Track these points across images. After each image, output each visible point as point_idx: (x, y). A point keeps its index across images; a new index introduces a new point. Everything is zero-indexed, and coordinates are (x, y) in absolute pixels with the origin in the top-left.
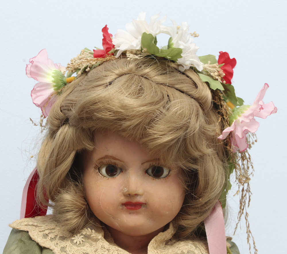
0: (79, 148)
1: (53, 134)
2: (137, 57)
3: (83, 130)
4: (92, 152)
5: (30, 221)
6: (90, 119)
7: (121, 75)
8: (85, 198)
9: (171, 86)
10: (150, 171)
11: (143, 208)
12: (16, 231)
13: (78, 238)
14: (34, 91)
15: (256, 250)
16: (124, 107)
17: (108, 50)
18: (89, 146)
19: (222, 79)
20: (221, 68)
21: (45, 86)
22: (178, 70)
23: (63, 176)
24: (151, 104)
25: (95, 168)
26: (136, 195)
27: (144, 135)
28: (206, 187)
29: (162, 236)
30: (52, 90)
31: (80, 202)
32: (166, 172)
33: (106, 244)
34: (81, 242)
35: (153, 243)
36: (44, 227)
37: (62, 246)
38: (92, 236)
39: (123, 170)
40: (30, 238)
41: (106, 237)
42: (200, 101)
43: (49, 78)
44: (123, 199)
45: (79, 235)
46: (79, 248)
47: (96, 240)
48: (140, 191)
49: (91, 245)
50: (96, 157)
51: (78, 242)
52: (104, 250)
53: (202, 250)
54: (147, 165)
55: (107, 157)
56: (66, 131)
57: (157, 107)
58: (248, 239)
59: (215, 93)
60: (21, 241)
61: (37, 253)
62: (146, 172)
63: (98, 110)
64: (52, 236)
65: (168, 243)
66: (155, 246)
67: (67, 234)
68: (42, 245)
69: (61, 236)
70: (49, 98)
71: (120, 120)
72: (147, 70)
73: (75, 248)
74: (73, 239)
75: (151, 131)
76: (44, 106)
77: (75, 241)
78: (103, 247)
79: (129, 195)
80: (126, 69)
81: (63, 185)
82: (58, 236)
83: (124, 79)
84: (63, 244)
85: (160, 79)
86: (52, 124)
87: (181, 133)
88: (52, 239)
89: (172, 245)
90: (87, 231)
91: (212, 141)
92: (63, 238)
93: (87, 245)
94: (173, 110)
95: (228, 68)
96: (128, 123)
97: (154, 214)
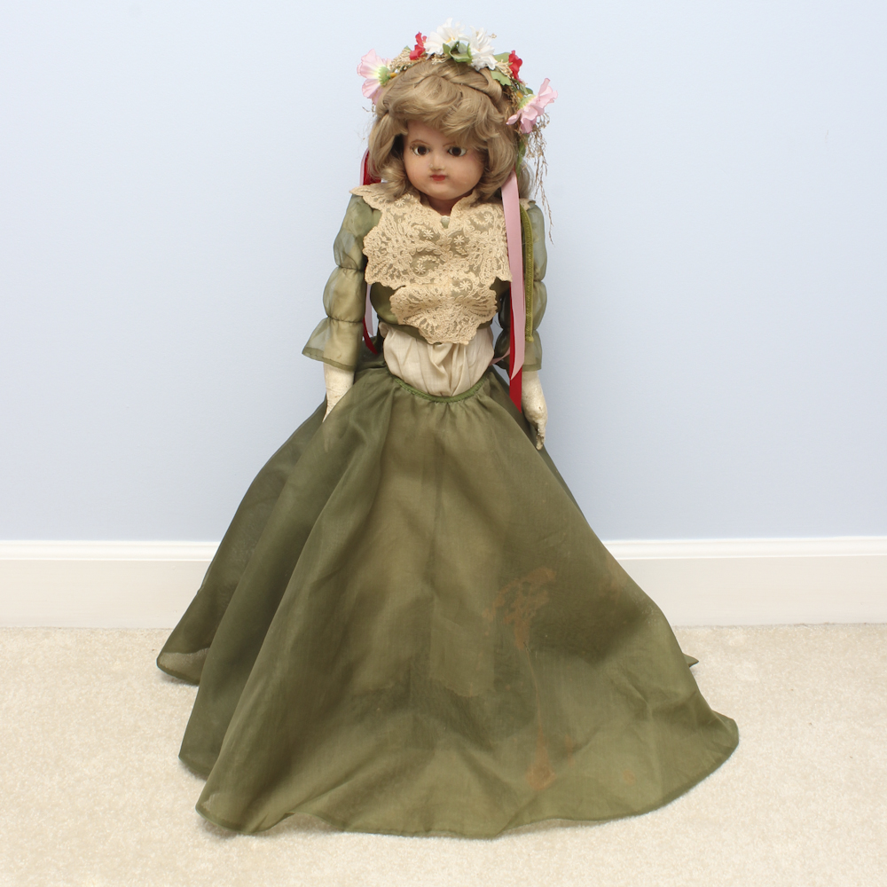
0: (397, 133)
1: (379, 120)
2: (440, 61)
3: (399, 120)
4: (407, 136)
5: (367, 188)
6: (402, 113)
7: (426, 77)
8: (404, 171)
9: (465, 85)
10: (451, 151)
11: (446, 180)
12: (354, 196)
13: (400, 202)
14: (364, 86)
16: (425, 106)
17: (420, 53)
18: (405, 132)
19: (511, 76)
20: (510, 67)
21: (374, 81)
22: (473, 70)
23: (386, 155)
25: (411, 148)
26: (440, 170)
28: (495, 163)
29: (464, 200)
30: (379, 84)
31: (399, 175)
32: (463, 152)
33: (420, 206)
34: (402, 205)
36: (375, 192)
37: (388, 208)
39: (430, 150)
40: (364, 202)
41: (422, 202)
42: (490, 96)
43: (376, 75)
44: (430, 173)
45: (401, 199)
46: (400, 209)
47: (413, 203)
48: (443, 167)
49: (409, 207)
50: (410, 140)
51: (400, 205)
53: (499, 211)
54: (447, 147)
55: (417, 141)
56: (387, 118)
57: (449, 105)
59: (505, 88)
60: (358, 203)
61: (370, 212)
62: (448, 152)
63: (407, 107)
64: (380, 200)
65: (473, 205)
66: (459, 208)
67: (392, 198)
68: (373, 207)
69: (388, 200)
70: (377, 91)
71: (424, 114)
72: (447, 72)
73: (397, 209)
74: (396, 202)
75: (446, 123)
76: (374, 96)
77: (397, 204)
78: (417, 209)
79: (434, 170)
80: (431, 72)
81: (387, 161)
82: (386, 200)
83: (429, 80)
84: (389, 206)
85: (457, 79)
86: (379, 114)
87: (468, 124)
88: (381, 202)
89: (476, 207)
90: (408, 196)
91: (502, 127)
92: (389, 202)
93: (407, 207)
94: (463, 106)
95: (515, 67)
96: (428, 118)
97: (455, 184)
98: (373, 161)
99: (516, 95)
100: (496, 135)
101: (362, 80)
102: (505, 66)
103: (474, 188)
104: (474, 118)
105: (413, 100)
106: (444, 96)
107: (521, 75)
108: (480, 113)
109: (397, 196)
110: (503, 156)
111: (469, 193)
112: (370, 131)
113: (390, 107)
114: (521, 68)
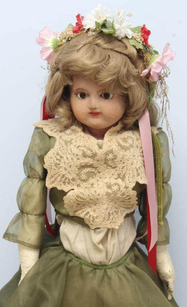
0: (65, 84)
1: (53, 75)
2: (94, 33)
3: (66, 75)
4: (72, 86)
5: (45, 122)
6: (68, 70)
7: (85, 45)
8: (71, 110)
9: (112, 50)
10: (103, 95)
11: (100, 115)
12: (37, 128)
13: (68, 131)
14: (42, 52)
15: (172, 134)
16: (84, 65)
17: (79, 28)
18: (70, 83)
19: (143, 42)
20: (142, 36)
21: (48, 48)
22: (117, 39)
23: (58, 99)
24: (98, 62)
25: (75, 94)
26: (95, 108)
27: (96, 78)
28: (133, 103)
29: (113, 129)
30: (52, 50)
31: (68, 113)
32: (111, 96)
33: (83, 134)
34: (70, 133)
35: (108, 133)
36: (51, 125)
37: (60, 135)
38: (76, 130)
39: (88, 95)
40: (44, 132)
41: (84, 131)
42: (129, 57)
43: (50, 44)
44: (89, 111)
45: (69, 129)
46: (69, 136)
47: (78, 132)
48: (97, 107)
49: (75, 134)
50: (75, 89)
51: (68, 133)
52: (81, 137)
53: (137, 136)
54: (100, 93)
55: (79, 89)
56: (58, 74)
57: (101, 64)
58: (167, 129)
59: (139, 51)
60: (39, 133)
61: (48, 138)
62: (101, 96)
63: (72, 66)
64: (55, 130)
65: (119, 132)
66: (110, 135)
67: (63, 129)
68: (50, 135)
69: (60, 130)
70: (50, 55)
71: (84, 71)
72: (99, 41)
73: (67, 136)
74: (66, 131)
75: (99, 77)
76: (48, 59)
77: (67, 133)
78: (81, 136)
79: (91, 109)
80: (88, 41)
81: (59, 103)
82: (59, 130)
83: (86, 47)
84: (61, 134)
85: (106, 46)
86: (52, 71)
87: (114, 77)
88: (55, 132)
89: (121, 133)
90: (74, 127)
91: (138, 78)
92: (61, 131)
93: (73, 134)
94: (110, 64)
95: (146, 36)
96: (86, 73)
97: (106, 118)
98: (49, 103)
99: (147, 56)
100: (133, 83)
101: (40, 47)
102: (138, 36)
103: (119, 120)
104: (119, 72)
105: (75, 61)
106: (97, 58)
107: (150, 41)
108: (122, 68)
109: (66, 127)
110: (139, 98)
111: (116, 124)
112: (46, 82)
113: (60, 66)
114: (149, 37)
